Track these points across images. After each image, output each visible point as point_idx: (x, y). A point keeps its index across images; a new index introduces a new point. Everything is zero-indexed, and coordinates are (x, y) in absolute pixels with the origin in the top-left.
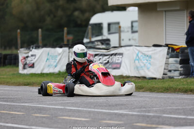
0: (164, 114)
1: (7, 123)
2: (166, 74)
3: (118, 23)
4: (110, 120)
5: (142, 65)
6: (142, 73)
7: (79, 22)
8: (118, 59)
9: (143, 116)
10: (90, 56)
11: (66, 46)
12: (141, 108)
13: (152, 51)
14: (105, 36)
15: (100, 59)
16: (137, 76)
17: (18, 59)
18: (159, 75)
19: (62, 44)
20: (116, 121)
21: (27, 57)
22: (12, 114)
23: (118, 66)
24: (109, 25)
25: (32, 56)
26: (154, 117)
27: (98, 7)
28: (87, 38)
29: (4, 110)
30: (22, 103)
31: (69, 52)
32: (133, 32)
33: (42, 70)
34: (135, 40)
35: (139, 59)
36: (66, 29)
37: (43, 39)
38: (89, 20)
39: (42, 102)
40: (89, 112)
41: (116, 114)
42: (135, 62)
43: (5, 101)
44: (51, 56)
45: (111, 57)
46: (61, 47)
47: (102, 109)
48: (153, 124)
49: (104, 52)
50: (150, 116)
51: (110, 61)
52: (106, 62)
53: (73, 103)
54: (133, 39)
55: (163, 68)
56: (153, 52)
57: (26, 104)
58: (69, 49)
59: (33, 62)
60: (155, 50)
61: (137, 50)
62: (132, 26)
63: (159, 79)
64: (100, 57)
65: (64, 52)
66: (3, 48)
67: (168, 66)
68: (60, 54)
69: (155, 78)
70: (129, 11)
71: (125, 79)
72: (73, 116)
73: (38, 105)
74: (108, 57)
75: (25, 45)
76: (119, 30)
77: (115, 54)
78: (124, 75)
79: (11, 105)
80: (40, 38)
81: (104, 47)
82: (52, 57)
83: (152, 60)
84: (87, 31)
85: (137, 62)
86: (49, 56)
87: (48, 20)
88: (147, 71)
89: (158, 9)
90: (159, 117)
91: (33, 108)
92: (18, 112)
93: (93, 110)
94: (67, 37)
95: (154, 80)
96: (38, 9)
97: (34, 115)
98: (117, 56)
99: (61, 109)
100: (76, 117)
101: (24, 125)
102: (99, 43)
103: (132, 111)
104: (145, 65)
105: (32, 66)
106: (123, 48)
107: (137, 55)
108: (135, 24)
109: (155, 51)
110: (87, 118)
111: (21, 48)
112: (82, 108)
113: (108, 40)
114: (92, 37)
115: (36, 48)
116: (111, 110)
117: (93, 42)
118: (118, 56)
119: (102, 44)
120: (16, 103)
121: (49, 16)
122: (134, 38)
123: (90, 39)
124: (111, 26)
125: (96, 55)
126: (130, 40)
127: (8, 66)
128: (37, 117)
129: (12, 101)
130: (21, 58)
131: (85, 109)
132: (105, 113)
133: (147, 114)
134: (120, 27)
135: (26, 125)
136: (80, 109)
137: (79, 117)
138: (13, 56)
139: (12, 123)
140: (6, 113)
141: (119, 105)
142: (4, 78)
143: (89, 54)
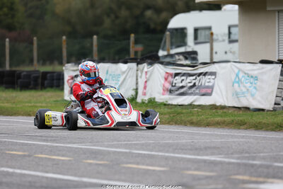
0: (276, 162)
1: (47, 172)
2: (279, 104)
3: (210, 28)
4: (196, 169)
5: (244, 90)
6: (244, 102)
7: (152, 26)
8: (208, 80)
9: (245, 165)
10: (168, 76)
11: (133, 60)
12: (242, 153)
13: (258, 69)
14: (189, 46)
15: (183, 80)
16: (236, 106)
17: (63, 79)
18: (268, 105)
19: (127, 58)
20: (205, 171)
21: (76, 76)
22: (54, 159)
23: (209, 91)
24: (196, 30)
26: (261, 166)
27: (180, 4)
28: (163, 50)
29: (42, 153)
30: (69, 143)
31: (137, 70)
32: (231, 41)
34: (234, 53)
35: (239, 82)
36: (132, 35)
37: (100, 51)
38: (167, 23)
39: (98, 142)
40: (167, 158)
41: (205, 161)
42: (233, 86)
43: (44, 141)
44: (110, 75)
45: (198, 78)
46: (125, 62)
47: (185, 154)
48: (260, 176)
49: (188, 70)
50: (255, 165)
51: (197, 84)
52: (191, 84)
53: (143, 145)
54: (231, 52)
55: (275, 95)
56: (260, 71)
57: (75, 146)
58: (138, 65)
60: (263, 68)
61: (237, 68)
62: (230, 33)
63: (268, 111)
64: (183, 78)
65: (130, 69)
66: (41, 62)
67: (281, 92)
68: (124, 72)
69: (263, 110)
70: (225, 10)
71: (219, 111)
72: (143, 164)
73: (91, 147)
74: (194, 77)
75: (74, 59)
76: (211, 39)
77: (205, 74)
78: (218, 104)
79: (53, 147)
80: (95, 48)
81: (188, 62)
82: (113, 77)
83: (258, 83)
84: (164, 39)
85: (236, 85)
86: (108, 75)
87: (107, 22)
88: (251, 99)
89: (268, 9)
90: (268, 167)
91: (85, 152)
92: (63, 156)
93: (172, 155)
94: (135, 48)
95: (261, 112)
96: (92, 6)
97: (85, 161)
98: (207, 77)
99: (126, 153)
100: (147, 165)
101: (71, 175)
102: (181, 57)
103: (228, 158)
104: (248, 90)
106: (216, 65)
107: (237, 75)
108: (234, 30)
109: (264, 70)
110: (163, 167)
111: (68, 62)
112: (156, 151)
113: (195, 53)
114: (171, 49)
116: (198, 155)
117: (172, 56)
118: (209, 77)
119: (186, 58)
120: (60, 143)
121: (108, 16)
122: (232, 50)
123: (168, 51)
124: (199, 32)
125: (177, 75)
126: (226, 53)
127: (49, 89)
128: (90, 164)
129: (54, 140)
130: (66, 77)
131: (160, 154)
132: (189, 160)
133: (251, 162)
134: (212, 34)
135: (75, 175)
136: (153, 153)
137: (152, 166)
138: (55, 74)
139: (54, 173)
140: (46, 158)
141: (210, 148)
142: (42, 107)
143: (167, 73)
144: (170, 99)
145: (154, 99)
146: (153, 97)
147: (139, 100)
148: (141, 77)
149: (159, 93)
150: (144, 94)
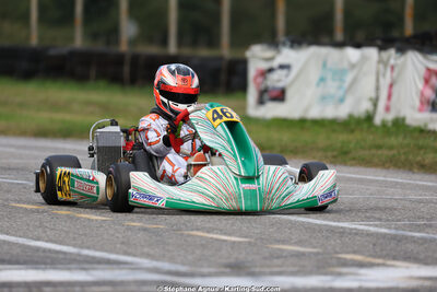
10: (430, 77)
21: (271, 70)
25: (282, 67)
33: (307, 110)
44: (330, 69)
46: (358, 46)
58: (380, 51)
59: (280, 85)
65: (364, 59)
68: (353, 66)
86: (326, 71)
105: (280, 96)
115: (292, 47)
130: (252, 72)
143: (429, 70)
144: (432, 120)
145: (404, 119)
146: (402, 115)
147: (378, 120)
148: (384, 75)
149: (413, 107)
150: (388, 109)
